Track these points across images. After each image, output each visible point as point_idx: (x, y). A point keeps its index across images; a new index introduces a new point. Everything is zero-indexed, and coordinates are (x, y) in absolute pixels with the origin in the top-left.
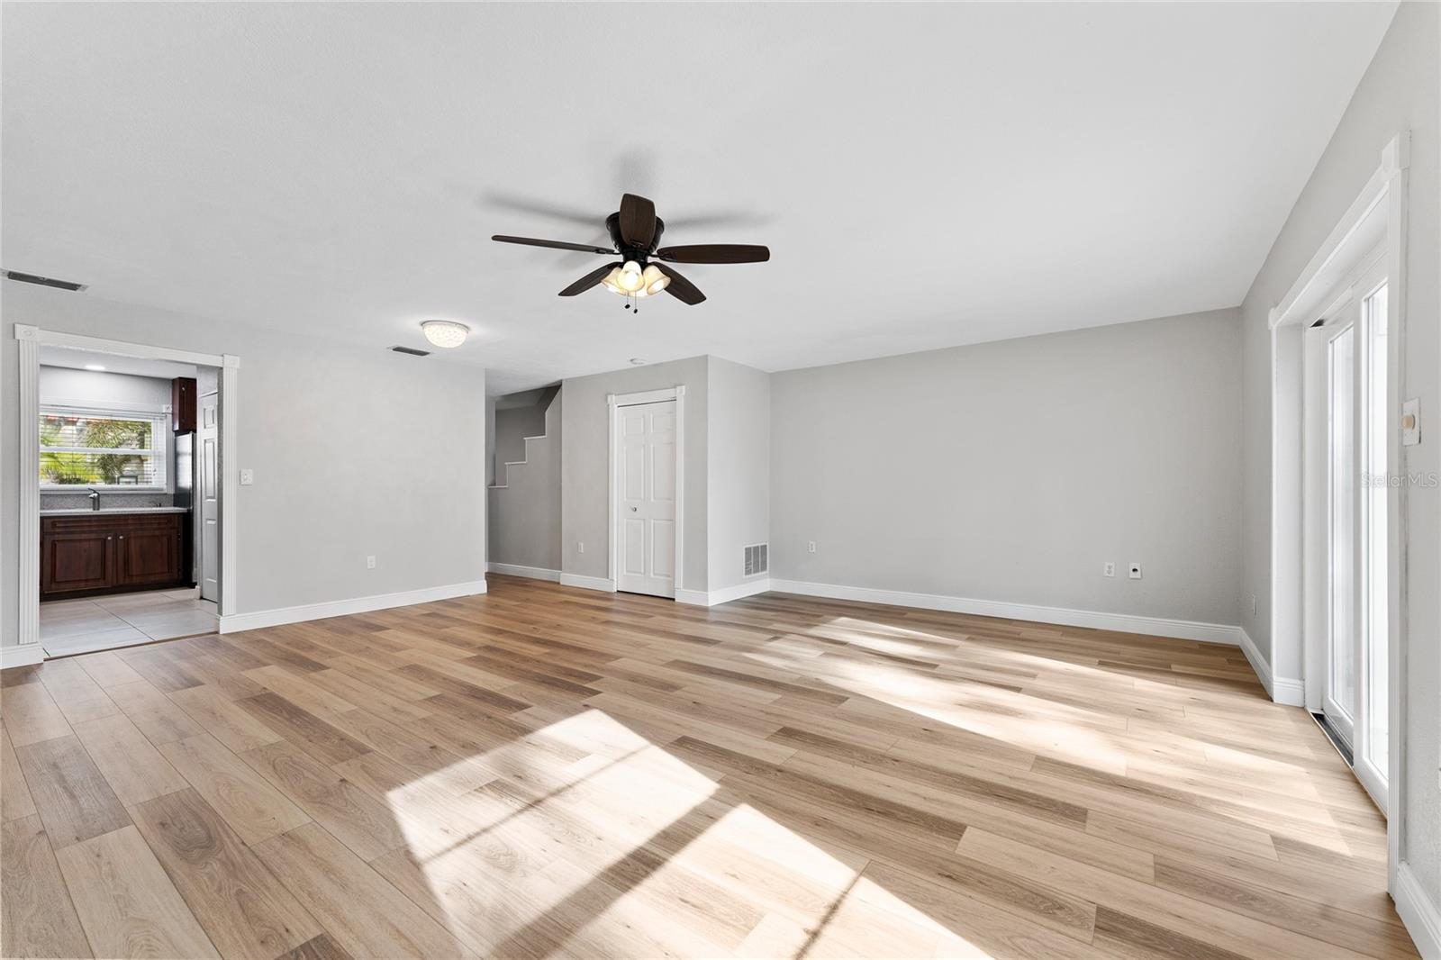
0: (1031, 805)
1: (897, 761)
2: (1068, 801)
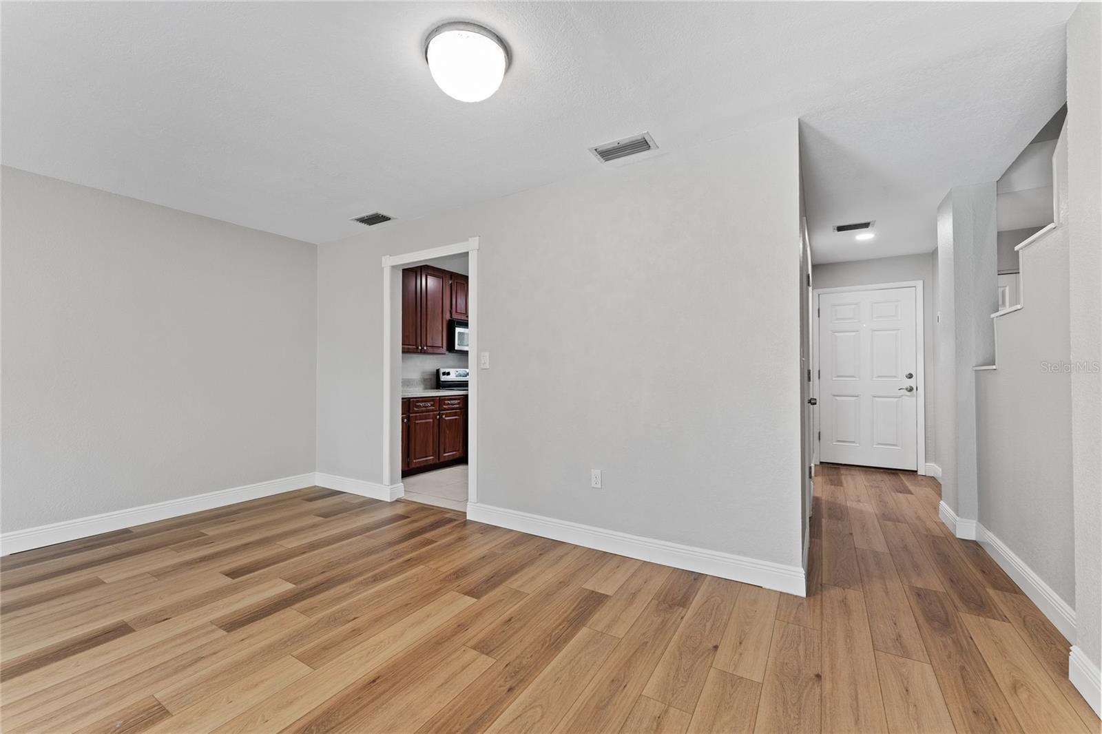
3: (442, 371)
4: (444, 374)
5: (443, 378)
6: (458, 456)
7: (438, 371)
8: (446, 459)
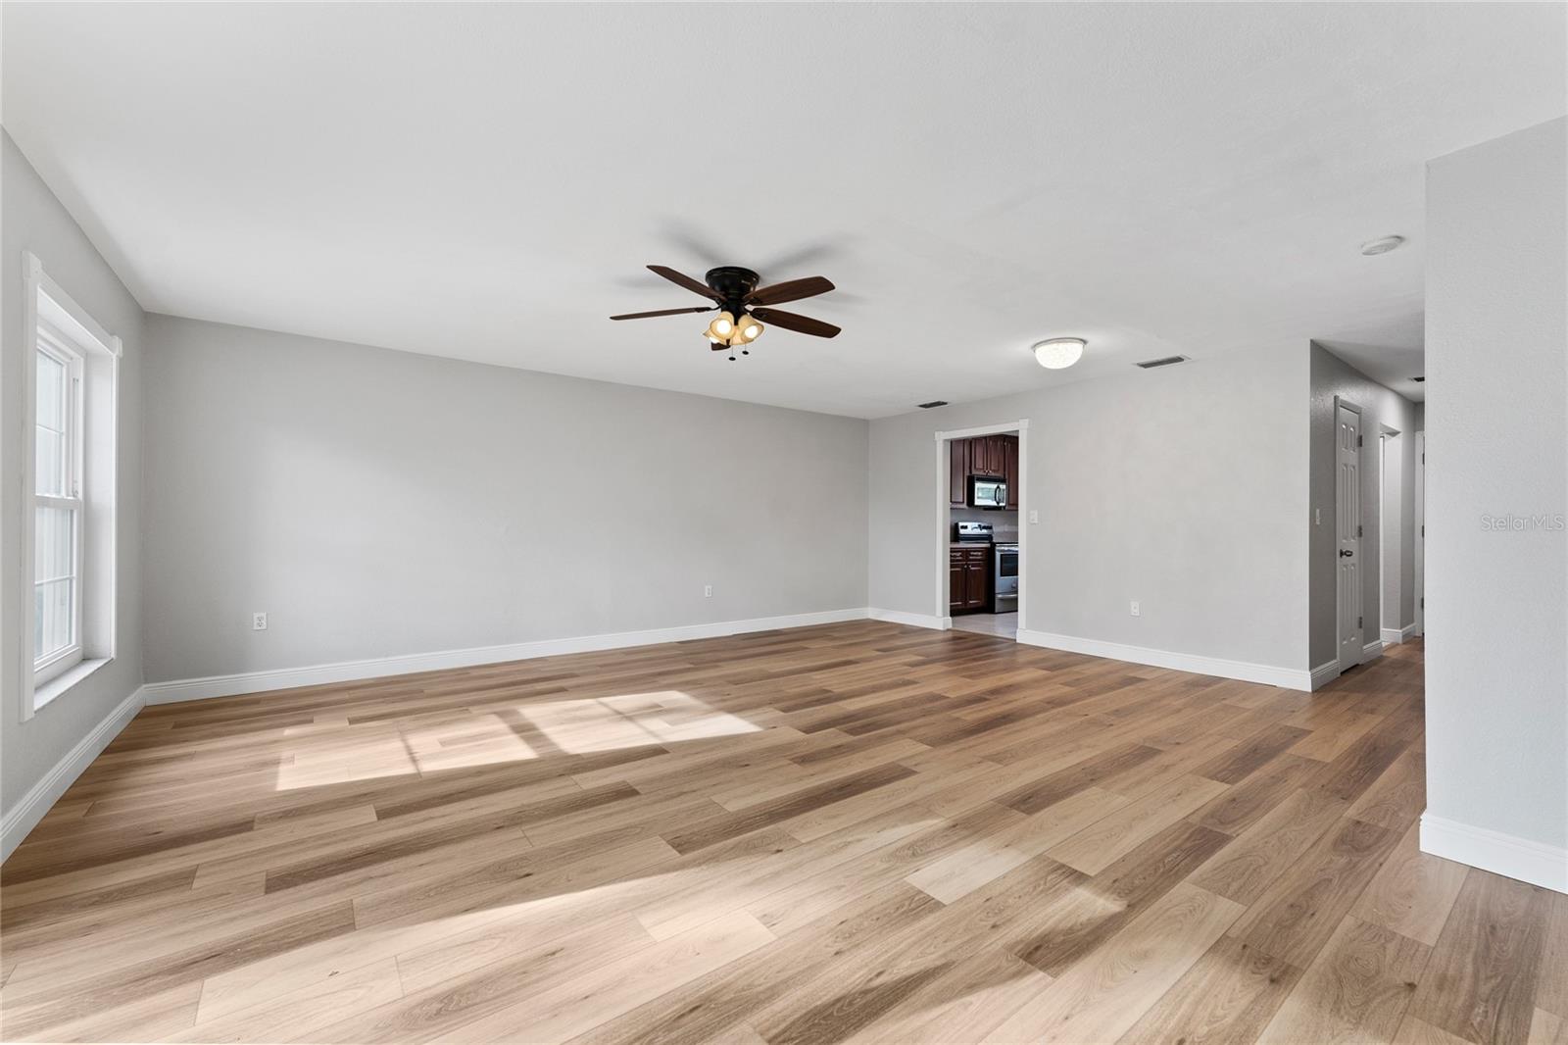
0: (332, 863)
1: (498, 828)
2: (291, 890)
3: (961, 524)
4: (963, 527)
5: (962, 531)
6: (981, 604)
7: (957, 525)
8: (973, 606)
